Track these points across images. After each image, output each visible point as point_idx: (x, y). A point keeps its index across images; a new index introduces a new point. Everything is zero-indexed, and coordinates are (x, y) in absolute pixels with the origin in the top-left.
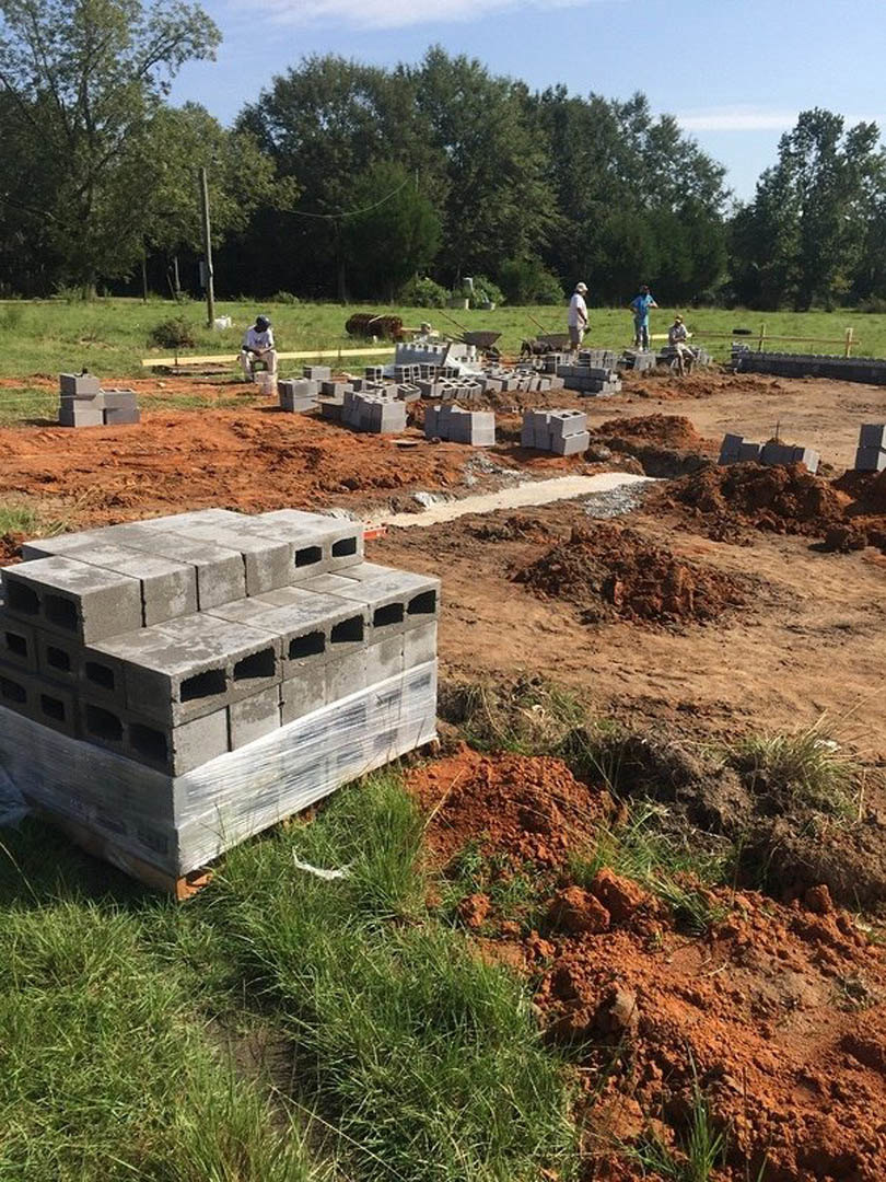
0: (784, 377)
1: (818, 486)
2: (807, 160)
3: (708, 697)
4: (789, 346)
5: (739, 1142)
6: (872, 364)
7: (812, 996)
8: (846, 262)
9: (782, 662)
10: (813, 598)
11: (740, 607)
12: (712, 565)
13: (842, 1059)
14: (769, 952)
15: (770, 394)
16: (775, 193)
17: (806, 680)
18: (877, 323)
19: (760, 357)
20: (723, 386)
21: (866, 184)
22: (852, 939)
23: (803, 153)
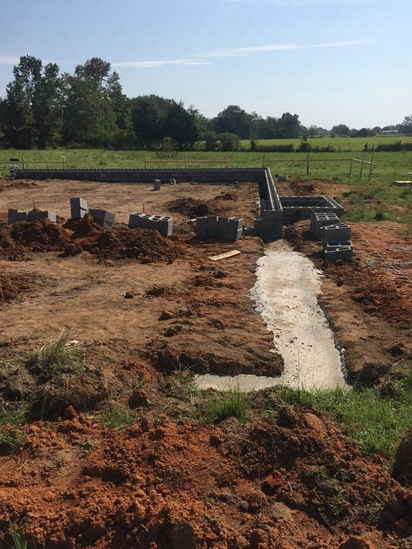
0: (38, 180)
1: (57, 228)
2: (28, 79)
3: (16, 336)
4: (38, 165)
5: (38, 540)
6: (76, 171)
7: (68, 457)
8: (58, 126)
9: (50, 311)
10: (62, 278)
11: (27, 290)
12: (11, 273)
13: (83, 479)
14: (48, 446)
15: (32, 188)
16: (17, 94)
17: (61, 316)
18: (77, 153)
19: (24, 171)
20: (8, 186)
21: (58, 91)
22: (85, 425)
23: (25, 76)
